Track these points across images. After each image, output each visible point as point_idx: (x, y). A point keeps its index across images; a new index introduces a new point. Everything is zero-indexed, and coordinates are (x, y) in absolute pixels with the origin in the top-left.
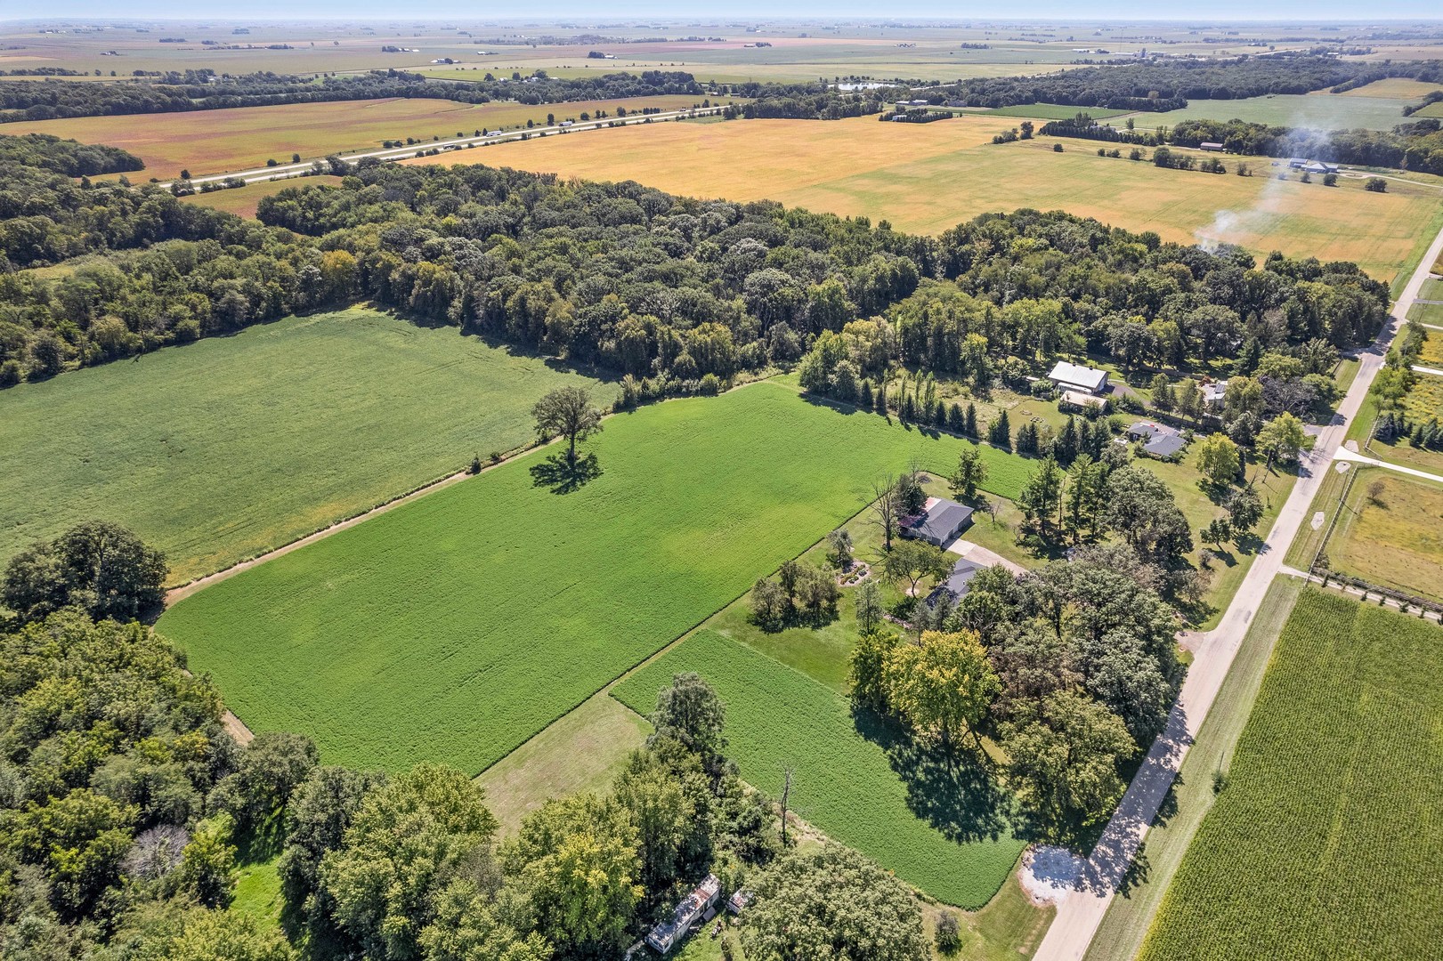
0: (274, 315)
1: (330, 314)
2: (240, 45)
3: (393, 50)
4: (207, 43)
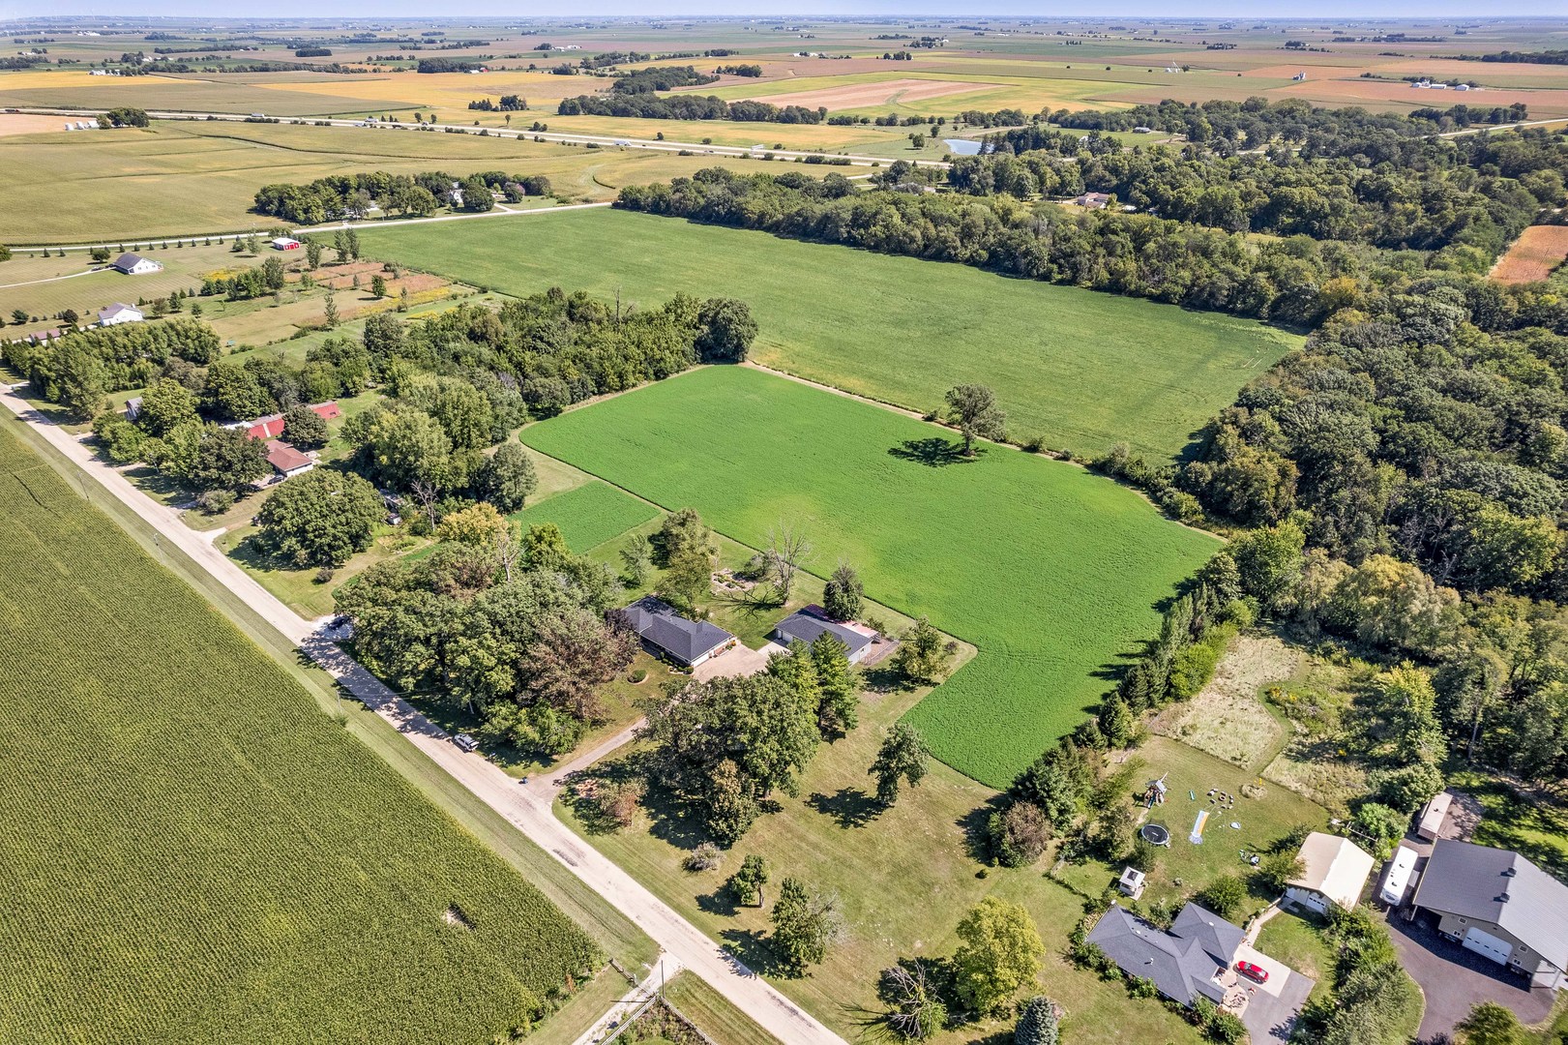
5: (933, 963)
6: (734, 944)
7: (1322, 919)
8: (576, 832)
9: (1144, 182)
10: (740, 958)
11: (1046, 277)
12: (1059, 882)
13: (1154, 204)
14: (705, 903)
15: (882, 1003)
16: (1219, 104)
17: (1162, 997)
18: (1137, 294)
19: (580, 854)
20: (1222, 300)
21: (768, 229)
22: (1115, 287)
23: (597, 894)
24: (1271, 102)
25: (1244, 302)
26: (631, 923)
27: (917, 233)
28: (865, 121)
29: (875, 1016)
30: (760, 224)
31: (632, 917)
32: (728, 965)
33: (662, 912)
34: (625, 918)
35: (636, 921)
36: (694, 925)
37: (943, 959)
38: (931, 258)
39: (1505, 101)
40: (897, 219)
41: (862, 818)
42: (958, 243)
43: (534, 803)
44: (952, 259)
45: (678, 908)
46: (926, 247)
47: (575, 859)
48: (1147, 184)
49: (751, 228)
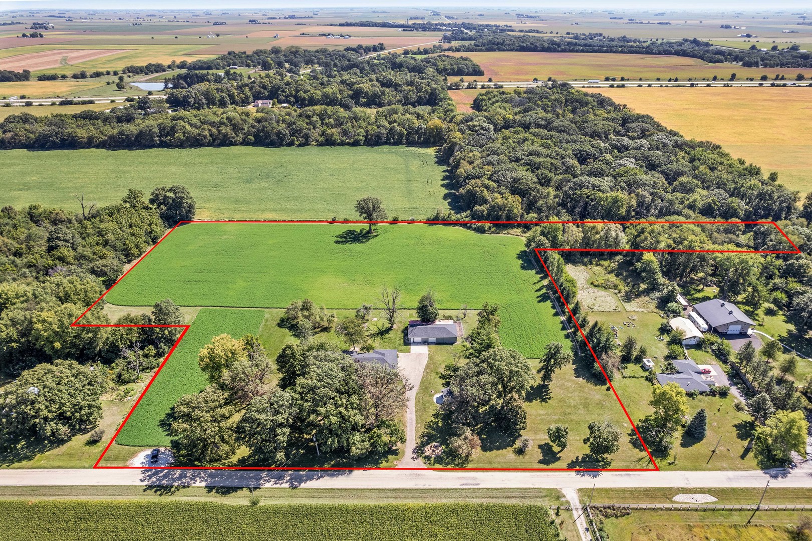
0: (398, 143)
1: (417, 149)
2: (644, 22)
3: (728, 27)
4: (631, 20)
6: (577, 468)
7: (699, 345)
9: (283, 91)
11: (291, 144)
12: (630, 377)
13: (297, 102)
14: (545, 462)
15: (644, 452)
16: (261, 51)
17: (701, 393)
18: (342, 144)
20: (384, 140)
21: (98, 146)
22: (329, 142)
24: (283, 48)
25: (393, 139)
27: (206, 133)
28: (64, 77)
29: (648, 457)
30: (89, 144)
31: (532, 487)
35: (535, 487)
36: (555, 472)
38: (219, 145)
39: (375, 42)
40: (188, 127)
41: (546, 395)
42: (234, 135)
44: (232, 144)
46: (214, 140)
48: (285, 92)
49: (83, 148)
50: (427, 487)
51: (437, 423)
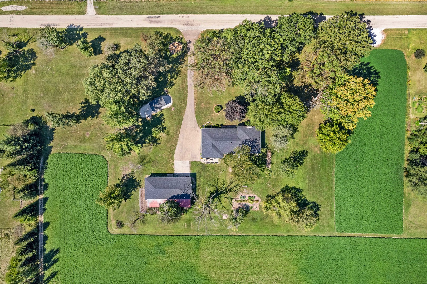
5: (26, 70)
6: (81, 33)
8: (161, 28)
10: (75, 29)
14: (101, 39)
15: (31, 48)
19: (150, 22)
23: (131, 14)
26: (113, 15)
29: (30, 42)
31: (114, 16)
32: (76, 25)
33: (108, 24)
34: (116, 15)
35: (112, 16)
36: (96, 28)
37: (24, 73)
43: (186, 27)
45: (105, 29)
47: (150, 19)
50: (181, 15)
51: (171, 77)
